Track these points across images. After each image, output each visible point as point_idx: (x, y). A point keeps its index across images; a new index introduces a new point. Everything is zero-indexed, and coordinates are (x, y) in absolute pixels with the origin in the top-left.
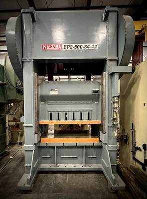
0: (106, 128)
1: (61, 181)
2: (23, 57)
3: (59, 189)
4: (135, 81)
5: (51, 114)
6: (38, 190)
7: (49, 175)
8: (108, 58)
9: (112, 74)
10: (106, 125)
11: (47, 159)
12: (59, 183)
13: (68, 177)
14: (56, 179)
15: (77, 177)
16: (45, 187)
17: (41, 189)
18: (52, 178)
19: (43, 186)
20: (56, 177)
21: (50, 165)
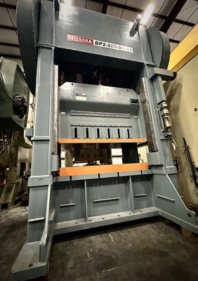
0: (157, 143)
1: (104, 246)
2: (38, 41)
3: (106, 261)
4: (173, 92)
5: (76, 129)
6: (63, 274)
7: (76, 242)
8: (146, 63)
9: (153, 79)
10: (156, 140)
11: (69, 211)
12: (101, 250)
13: (112, 238)
14: (92, 246)
15: (127, 233)
16: (76, 265)
17: (69, 271)
18: (83, 246)
19: (70, 264)
20: (90, 242)
21: (75, 221)
